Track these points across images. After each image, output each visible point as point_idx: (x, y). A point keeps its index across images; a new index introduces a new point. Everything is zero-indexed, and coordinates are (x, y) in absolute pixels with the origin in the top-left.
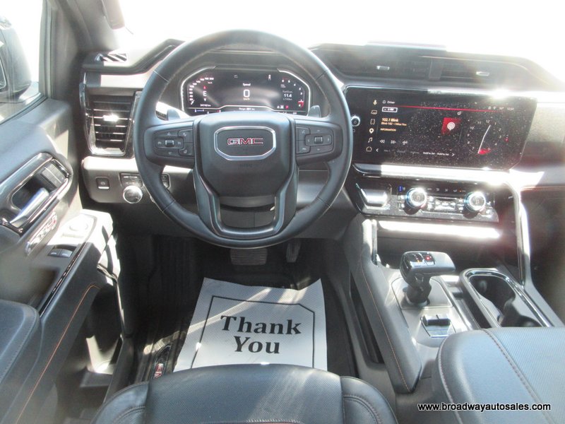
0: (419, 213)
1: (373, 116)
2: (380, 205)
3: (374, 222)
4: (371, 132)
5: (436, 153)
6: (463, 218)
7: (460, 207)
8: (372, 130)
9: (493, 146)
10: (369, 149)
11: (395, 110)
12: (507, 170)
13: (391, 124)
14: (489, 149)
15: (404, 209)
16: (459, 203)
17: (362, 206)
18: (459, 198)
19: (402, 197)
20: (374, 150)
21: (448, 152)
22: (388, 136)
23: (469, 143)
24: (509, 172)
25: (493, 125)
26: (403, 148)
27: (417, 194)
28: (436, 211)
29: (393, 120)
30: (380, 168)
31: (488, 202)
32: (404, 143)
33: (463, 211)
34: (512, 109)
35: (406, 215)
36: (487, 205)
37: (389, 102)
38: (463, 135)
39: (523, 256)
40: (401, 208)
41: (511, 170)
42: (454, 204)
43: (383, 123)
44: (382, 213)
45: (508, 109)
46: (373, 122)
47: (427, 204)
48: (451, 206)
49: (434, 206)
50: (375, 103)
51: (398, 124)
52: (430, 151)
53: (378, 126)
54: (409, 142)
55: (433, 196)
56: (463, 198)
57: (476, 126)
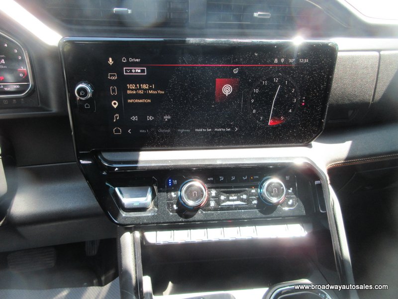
0: (199, 215)
1: (113, 83)
2: (143, 209)
3: (137, 234)
4: (115, 106)
5: (213, 129)
6: (259, 215)
7: (253, 200)
8: (115, 104)
9: (286, 114)
10: (117, 131)
11: (143, 71)
12: (308, 145)
13: (141, 92)
14: (282, 118)
15: (177, 211)
16: (252, 195)
17: (116, 215)
18: (250, 187)
19: (173, 195)
20: (125, 131)
21: (229, 126)
22: (141, 110)
23: (254, 111)
24: (310, 146)
25: (283, 84)
26: (167, 125)
27: (193, 188)
28: (222, 209)
29: (145, 86)
30: (138, 155)
31: (288, 188)
32: (167, 118)
33: (257, 205)
34: (306, 61)
35: (181, 219)
36: (287, 193)
37: (131, 60)
38: (245, 101)
39: (342, 261)
40: (173, 211)
41: (313, 143)
42: (245, 197)
43: (129, 92)
44: (145, 221)
45: (301, 61)
46: (113, 91)
47: (208, 200)
48: (242, 200)
49: (218, 202)
50: (111, 61)
51: (151, 92)
52: (204, 126)
53: (122, 96)
54: (172, 117)
55: (215, 188)
56: (256, 187)
57: (261, 87)
